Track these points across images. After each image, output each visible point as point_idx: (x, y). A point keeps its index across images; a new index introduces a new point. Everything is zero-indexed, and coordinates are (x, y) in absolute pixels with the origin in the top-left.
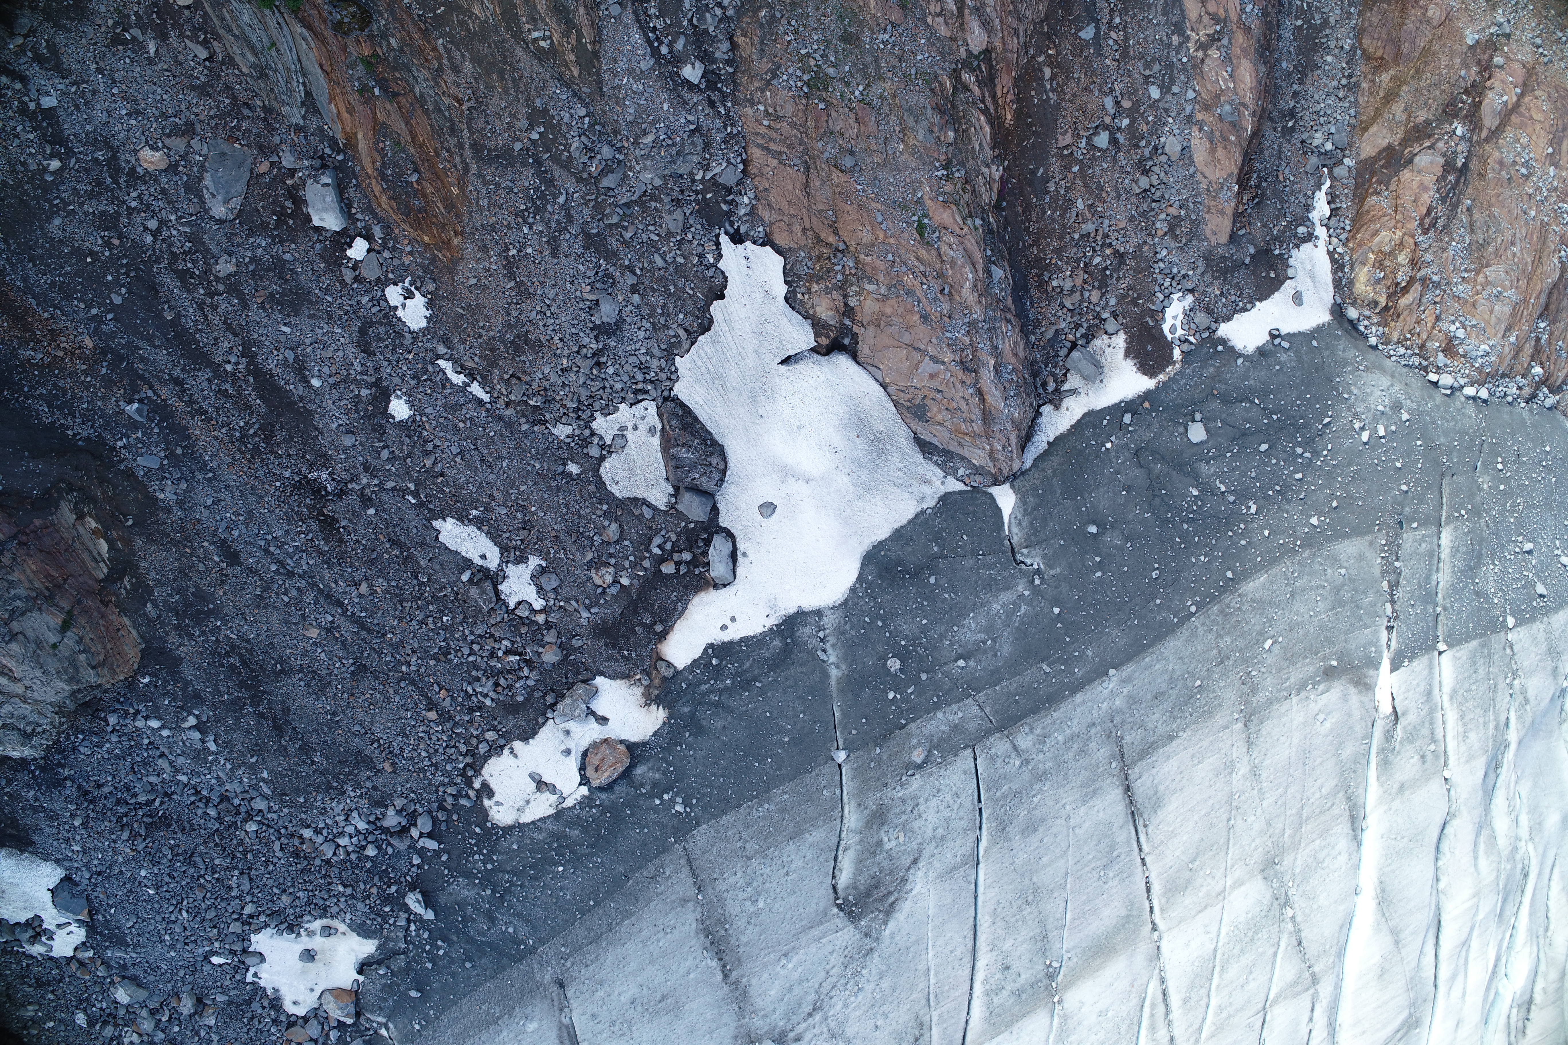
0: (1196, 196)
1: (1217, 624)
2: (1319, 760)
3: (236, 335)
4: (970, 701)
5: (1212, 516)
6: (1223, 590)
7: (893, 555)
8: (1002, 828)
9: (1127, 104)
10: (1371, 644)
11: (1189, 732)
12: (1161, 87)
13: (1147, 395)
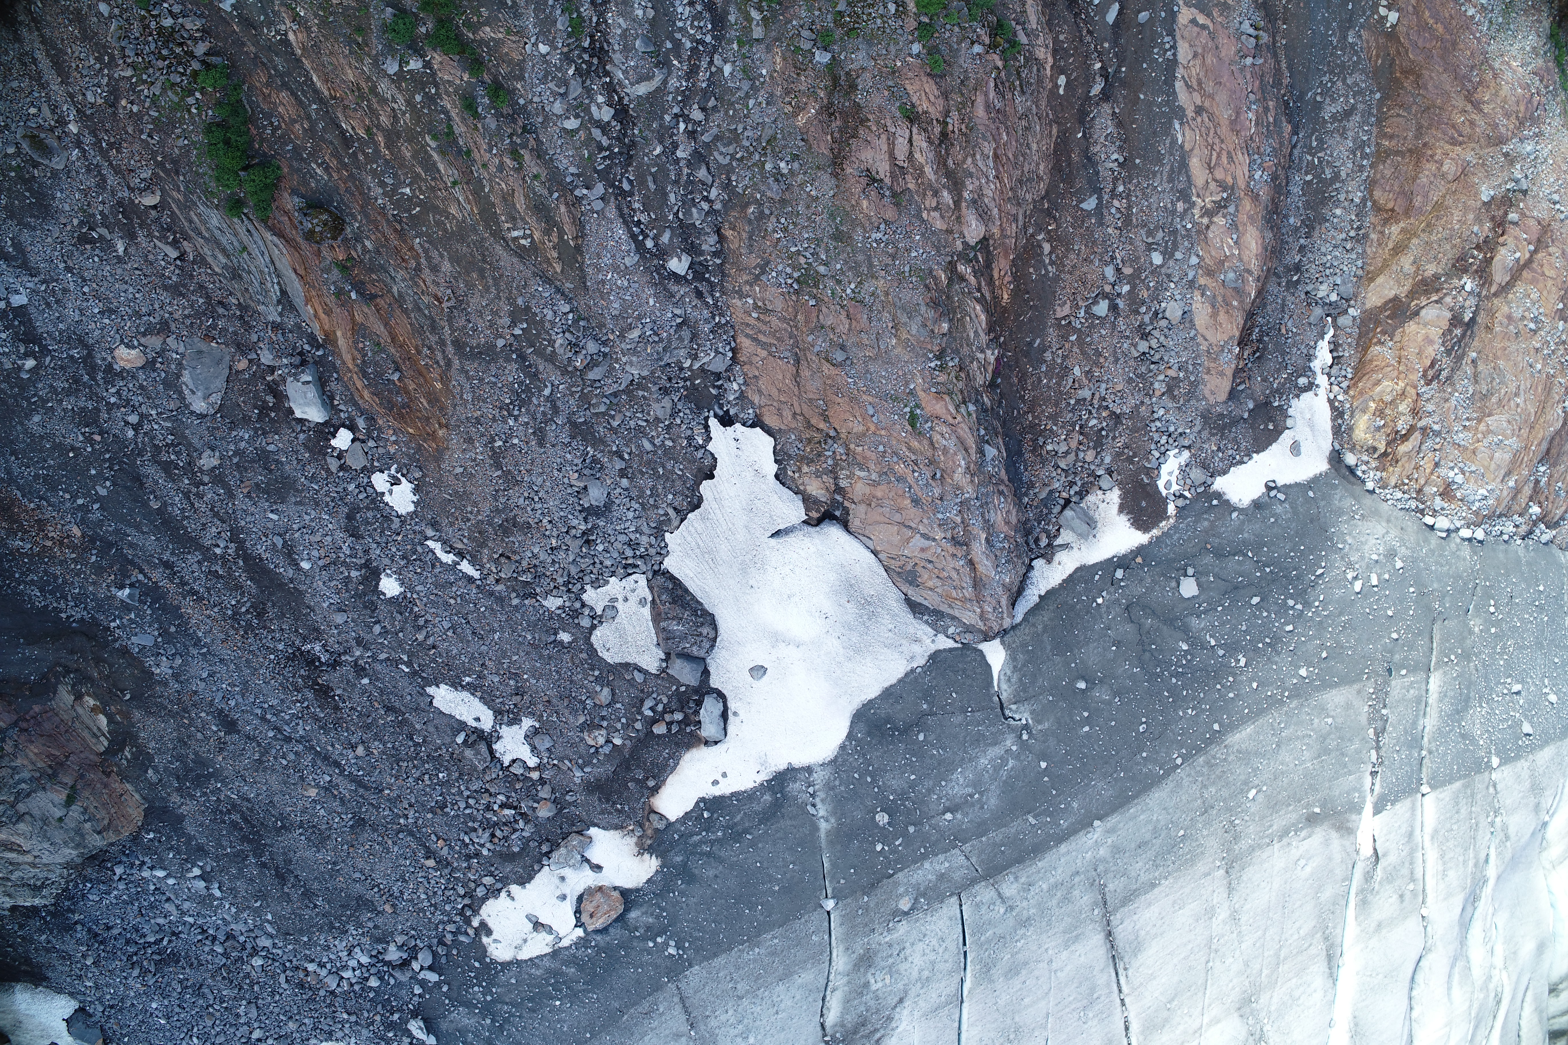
0: (1195, 358)
1: (1203, 775)
2: (1298, 903)
3: (223, 522)
4: (957, 851)
5: (1201, 670)
6: (1209, 742)
7: (883, 713)
8: (986, 970)
9: (1128, 271)
10: (1355, 789)
11: (1171, 879)
12: (1163, 254)
13: (1140, 550)
